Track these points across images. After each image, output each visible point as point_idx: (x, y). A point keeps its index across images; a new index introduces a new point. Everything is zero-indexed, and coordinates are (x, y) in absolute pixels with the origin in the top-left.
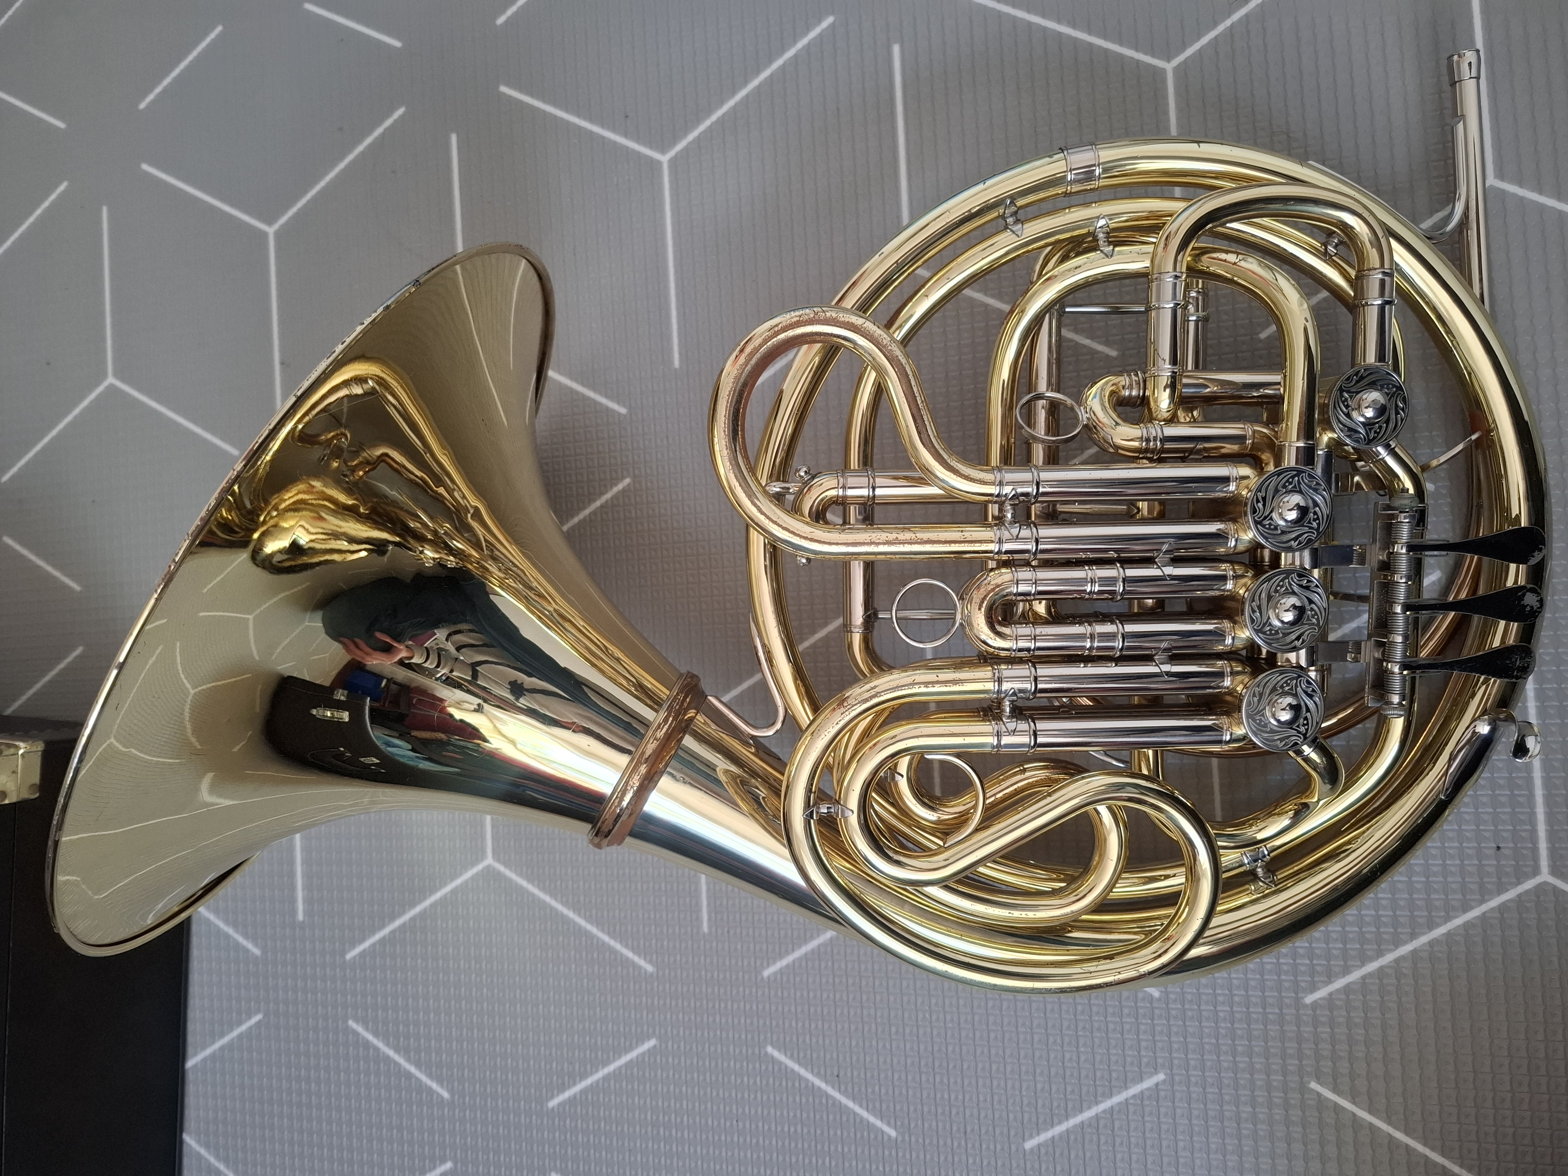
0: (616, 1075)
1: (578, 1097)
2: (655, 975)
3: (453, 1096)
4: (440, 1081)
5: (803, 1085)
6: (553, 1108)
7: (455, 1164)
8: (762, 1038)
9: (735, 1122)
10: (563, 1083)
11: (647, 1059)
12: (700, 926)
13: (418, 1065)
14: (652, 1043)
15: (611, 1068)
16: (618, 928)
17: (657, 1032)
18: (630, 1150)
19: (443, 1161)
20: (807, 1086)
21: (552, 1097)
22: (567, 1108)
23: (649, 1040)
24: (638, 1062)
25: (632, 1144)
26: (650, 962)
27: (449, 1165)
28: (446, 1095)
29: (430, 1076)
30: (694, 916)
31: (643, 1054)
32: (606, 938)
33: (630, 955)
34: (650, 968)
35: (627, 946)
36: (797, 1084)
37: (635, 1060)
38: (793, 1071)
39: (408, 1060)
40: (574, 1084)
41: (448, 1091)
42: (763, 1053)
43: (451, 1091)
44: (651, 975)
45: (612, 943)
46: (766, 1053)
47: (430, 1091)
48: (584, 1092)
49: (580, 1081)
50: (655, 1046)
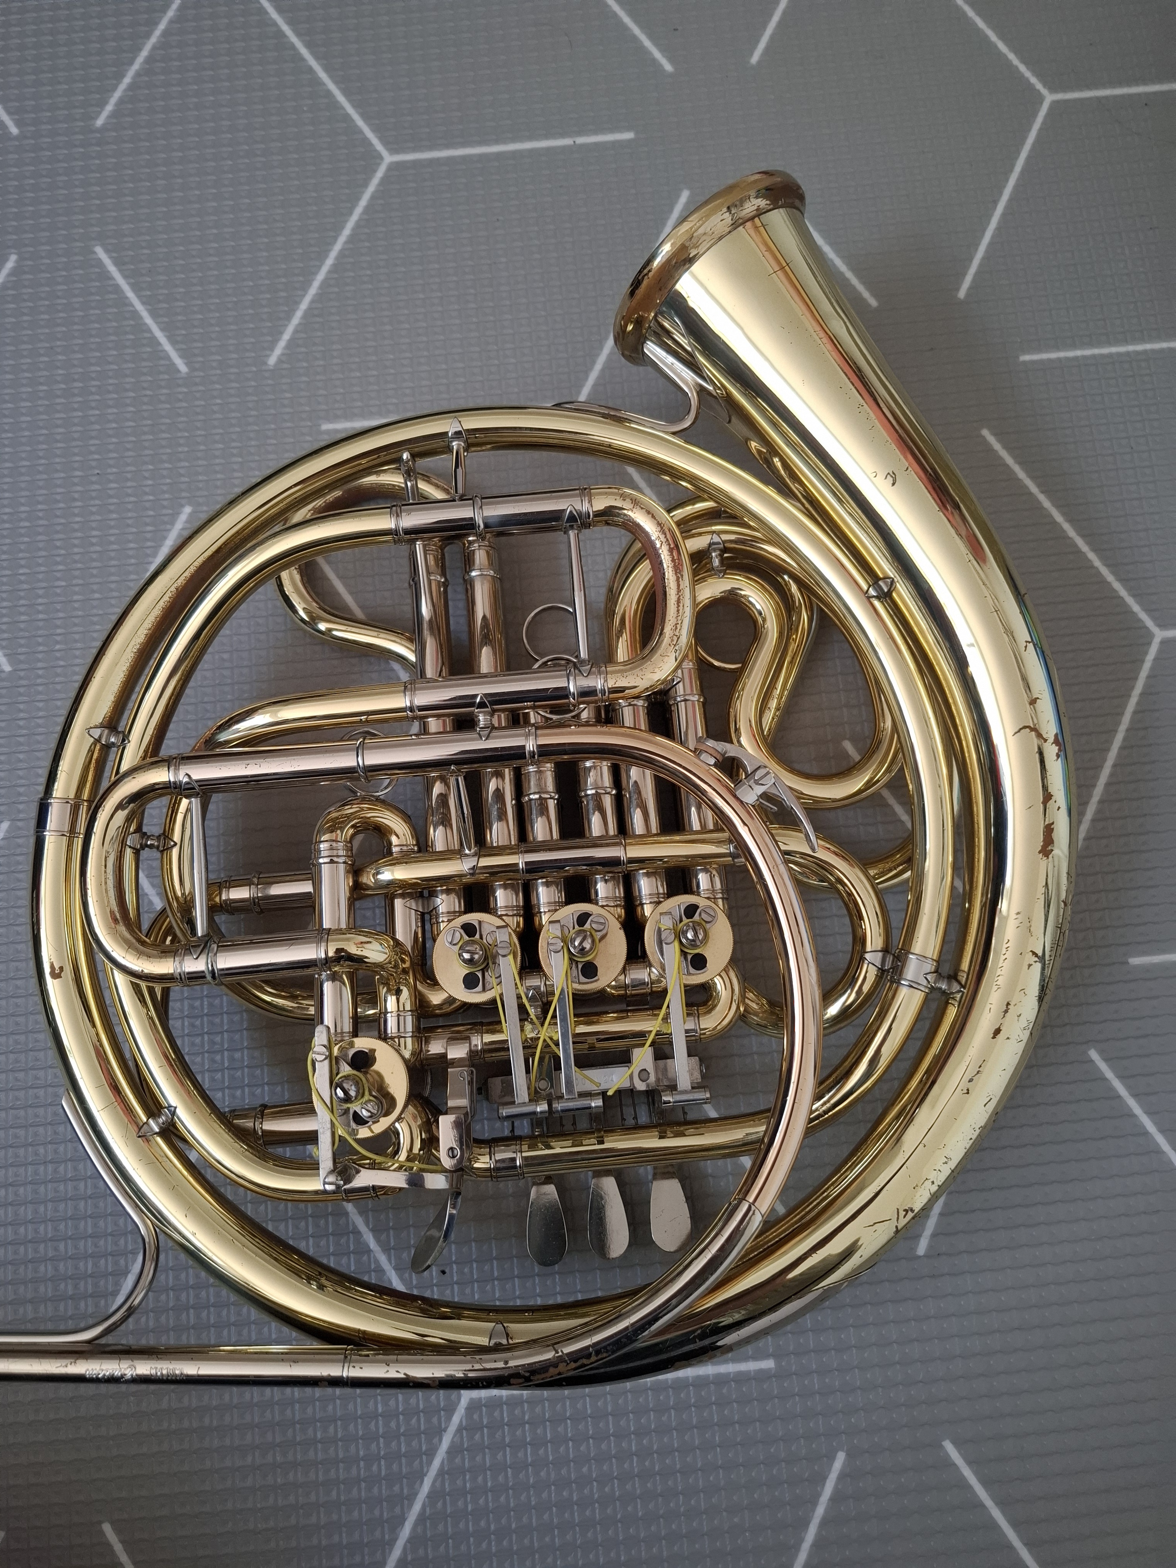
0: (140, 327)
1: (111, 282)
2: (264, 368)
3: (98, 130)
4: (114, 114)
5: (148, 551)
6: (95, 253)
7: (16, 138)
8: (201, 500)
9: (97, 471)
10: (124, 264)
11: (162, 362)
12: (329, 420)
13: (132, 87)
14: (183, 368)
15: (149, 320)
16: (318, 319)
17: (196, 374)
18: (52, 348)
19: (19, 123)
20: (148, 556)
21: (107, 251)
22: (97, 270)
23: (186, 364)
24: (158, 354)
25: (59, 350)
26: (280, 361)
27: (14, 130)
28: (99, 122)
29: (121, 102)
30: (339, 413)
31: (168, 358)
32: (304, 306)
33: (286, 336)
34: (272, 360)
35: (296, 331)
36: (149, 544)
37: (160, 348)
38: (165, 538)
39: (138, 74)
40: (125, 277)
41: (104, 125)
42: (183, 501)
43: (104, 128)
44: (265, 363)
45: (299, 314)
46: (183, 506)
47: (103, 103)
48: (117, 289)
49: (128, 284)
50: (179, 371)
